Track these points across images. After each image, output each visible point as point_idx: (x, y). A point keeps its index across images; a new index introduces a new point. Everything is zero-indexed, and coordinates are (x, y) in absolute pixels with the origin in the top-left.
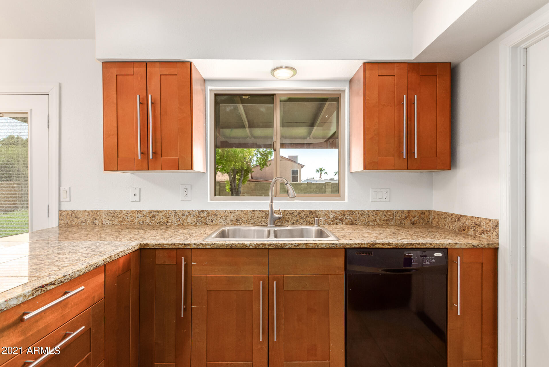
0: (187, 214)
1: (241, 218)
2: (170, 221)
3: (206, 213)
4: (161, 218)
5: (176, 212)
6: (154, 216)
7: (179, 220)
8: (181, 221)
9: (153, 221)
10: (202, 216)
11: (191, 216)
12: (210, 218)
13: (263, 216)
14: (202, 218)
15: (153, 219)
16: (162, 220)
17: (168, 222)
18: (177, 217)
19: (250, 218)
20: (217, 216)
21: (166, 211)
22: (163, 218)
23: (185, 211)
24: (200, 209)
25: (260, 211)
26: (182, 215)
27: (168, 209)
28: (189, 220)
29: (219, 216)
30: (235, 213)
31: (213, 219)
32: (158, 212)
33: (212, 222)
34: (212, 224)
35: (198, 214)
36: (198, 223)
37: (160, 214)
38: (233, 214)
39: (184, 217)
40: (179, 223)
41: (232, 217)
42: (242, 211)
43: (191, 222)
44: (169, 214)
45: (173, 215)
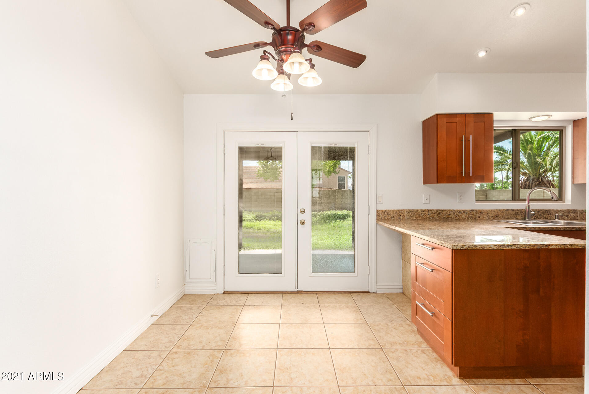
0: (462, 212)
1: (499, 215)
2: (450, 217)
3: (475, 211)
4: (444, 215)
5: (454, 211)
6: (439, 213)
7: (457, 216)
8: (458, 217)
9: (439, 217)
10: (472, 214)
11: (465, 213)
12: (477, 215)
13: (514, 213)
14: (472, 215)
15: (439, 215)
16: (445, 216)
17: (449, 218)
18: (455, 214)
19: (505, 215)
20: (482, 213)
21: (448, 210)
22: (445, 215)
23: (461, 210)
24: (471, 209)
25: (512, 210)
26: (459, 213)
27: (449, 209)
28: (463, 216)
29: (484, 214)
30: (495, 211)
31: (480, 216)
32: (442, 210)
33: (479, 217)
34: (479, 219)
35: (469, 212)
36: (469, 219)
37: (444, 212)
38: (493, 212)
39: (460, 214)
40: (456, 218)
41: (492, 214)
42: (499, 210)
43: (465, 217)
44: (450, 212)
45: (452, 213)
